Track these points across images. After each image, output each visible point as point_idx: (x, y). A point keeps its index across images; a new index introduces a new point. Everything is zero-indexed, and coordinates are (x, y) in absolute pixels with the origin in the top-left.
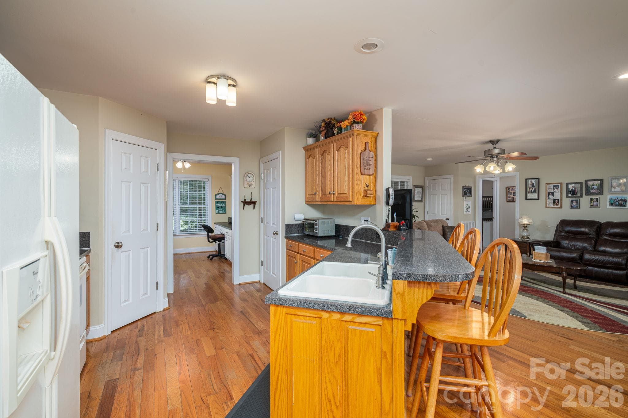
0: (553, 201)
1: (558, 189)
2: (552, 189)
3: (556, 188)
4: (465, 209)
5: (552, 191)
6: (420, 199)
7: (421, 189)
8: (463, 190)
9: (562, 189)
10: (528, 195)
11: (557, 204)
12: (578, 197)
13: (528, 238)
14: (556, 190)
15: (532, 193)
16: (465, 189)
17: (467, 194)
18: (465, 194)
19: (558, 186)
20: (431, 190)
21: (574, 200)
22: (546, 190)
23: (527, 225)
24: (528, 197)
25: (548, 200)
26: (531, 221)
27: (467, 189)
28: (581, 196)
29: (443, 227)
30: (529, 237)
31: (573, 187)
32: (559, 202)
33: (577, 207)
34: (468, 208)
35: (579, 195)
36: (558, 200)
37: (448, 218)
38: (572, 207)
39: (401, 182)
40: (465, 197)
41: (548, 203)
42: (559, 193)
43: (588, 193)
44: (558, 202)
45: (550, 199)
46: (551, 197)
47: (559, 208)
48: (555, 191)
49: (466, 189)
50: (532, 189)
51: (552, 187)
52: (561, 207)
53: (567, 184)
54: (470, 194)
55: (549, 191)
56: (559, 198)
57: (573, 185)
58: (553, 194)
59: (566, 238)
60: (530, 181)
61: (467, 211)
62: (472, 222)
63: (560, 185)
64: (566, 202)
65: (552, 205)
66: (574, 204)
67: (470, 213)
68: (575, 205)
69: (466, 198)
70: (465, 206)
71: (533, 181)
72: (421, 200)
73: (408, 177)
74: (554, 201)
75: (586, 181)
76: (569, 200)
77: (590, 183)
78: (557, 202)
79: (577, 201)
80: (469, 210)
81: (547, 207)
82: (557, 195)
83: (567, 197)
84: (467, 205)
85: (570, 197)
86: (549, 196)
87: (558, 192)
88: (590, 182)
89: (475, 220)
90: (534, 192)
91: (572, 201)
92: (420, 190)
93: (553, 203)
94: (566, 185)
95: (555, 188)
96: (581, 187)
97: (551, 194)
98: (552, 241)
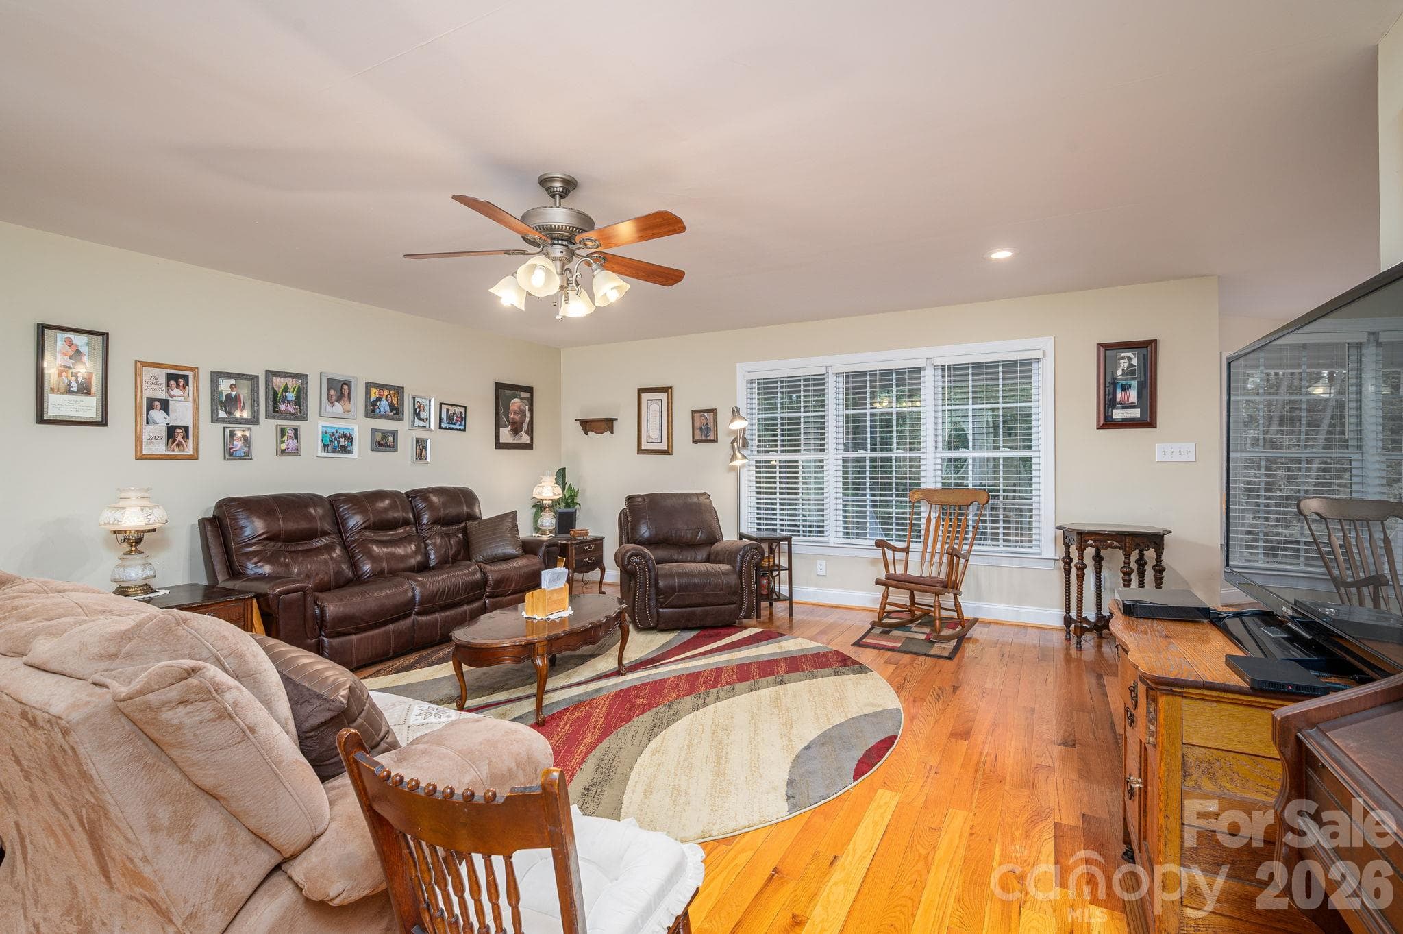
0: (164, 434)
1: (184, 388)
2: (164, 387)
3: (178, 386)
5: (162, 395)
9: (196, 392)
11: (179, 445)
13: (146, 589)
14: (177, 392)
15: (71, 393)
19: (186, 378)
21: (234, 432)
22: (138, 388)
23: (141, 532)
24: (53, 412)
25: (148, 431)
26: (161, 514)
28: (255, 420)
31: (232, 386)
32: (188, 438)
33: (245, 456)
35: (248, 414)
36: (186, 429)
38: (230, 456)
41: (145, 438)
42: (189, 404)
44: (186, 436)
45: (155, 423)
46: (157, 415)
48: (172, 396)
51: (162, 380)
52: (194, 457)
53: (216, 376)
55: (148, 394)
56: (188, 422)
57: (233, 381)
58: (165, 405)
60: (62, 335)
63: (190, 374)
64: (210, 436)
65: (161, 448)
66: (236, 444)
68: (239, 451)
71: (78, 340)
74: (171, 430)
75: (270, 374)
76: (219, 430)
77: (278, 382)
78: (180, 438)
79: (241, 434)
81: (141, 457)
82: (181, 413)
83: (215, 419)
85: (222, 421)
86: (151, 412)
87: (186, 400)
88: (279, 379)
90: (82, 390)
91: (229, 434)
93: (164, 440)
94: (211, 380)
95: (172, 382)
96: (255, 390)
97: (157, 403)
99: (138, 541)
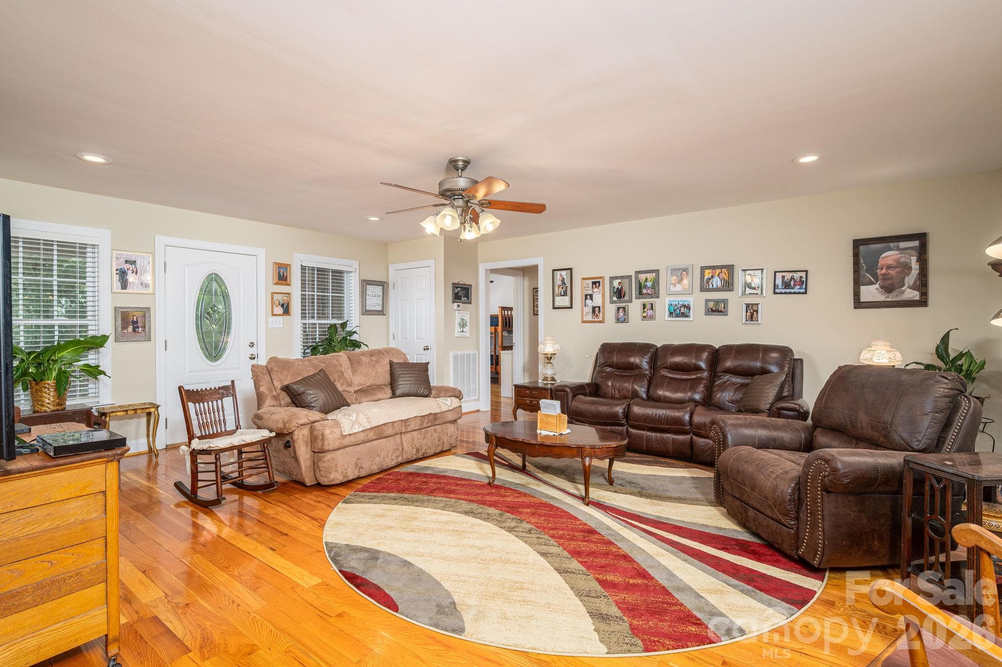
0: (591, 311)
1: (598, 287)
2: (591, 288)
4: (457, 329)
5: (590, 292)
6: (380, 308)
7: (381, 287)
8: (453, 290)
9: (604, 289)
10: (557, 299)
11: (597, 316)
12: (626, 302)
13: (553, 379)
14: (596, 290)
15: (562, 296)
16: (457, 288)
17: (463, 299)
18: (457, 297)
19: (599, 282)
20: (400, 292)
21: (620, 308)
22: (582, 290)
23: (552, 354)
24: (557, 304)
25: (585, 309)
26: (557, 347)
27: (461, 288)
29: (391, 364)
30: (556, 377)
31: (620, 283)
33: (625, 320)
34: (463, 325)
35: (627, 298)
36: (599, 307)
37: (427, 346)
38: (618, 320)
39: (334, 271)
40: (456, 304)
41: (584, 314)
42: (601, 295)
43: (640, 294)
44: (599, 311)
45: (588, 306)
46: (589, 302)
47: (600, 322)
48: (594, 292)
49: (459, 289)
50: (562, 288)
51: (590, 285)
53: (612, 279)
54: (468, 299)
56: (600, 305)
57: (620, 281)
58: (591, 296)
59: (609, 376)
60: (559, 273)
61: (463, 331)
62: (472, 352)
63: (601, 280)
65: (590, 317)
66: (621, 314)
67: (467, 335)
68: (622, 317)
69: (459, 306)
70: (458, 321)
71: (564, 273)
72: (380, 311)
73: (351, 262)
74: (594, 308)
75: (638, 273)
76: (614, 307)
77: (642, 277)
78: (597, 313)
79: (624, 308)
80: (466, 329)
81: (583, 321)
82: (597, 300)
83: (612, 302)
84: (463, 320)
86: (587, 301)
87: (599, 294)
88: (642, 275)
89: (478, 349)
90: (565, 294)
91: (619, 309)
92: (379, 290)
93: (591, 313)
94: (610, 282)
95: (594, 286)
97: (588, 296)
98: (588, 384)
99: (551, 358)
